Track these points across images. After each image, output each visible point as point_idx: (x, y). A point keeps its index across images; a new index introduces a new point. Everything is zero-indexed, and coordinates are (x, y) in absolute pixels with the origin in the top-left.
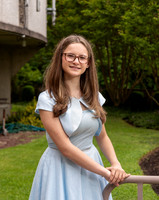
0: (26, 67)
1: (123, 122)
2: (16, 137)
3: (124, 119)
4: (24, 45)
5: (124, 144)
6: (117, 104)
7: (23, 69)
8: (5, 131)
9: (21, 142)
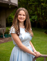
0: (11, 15)
1: (44, 33)
2: (7, 39)
3: (45, 32)
4: (10, 7)
5: (44, 41)
6: (42, 27)
7: (10, 15)
8: (4, 37)
9: (9, 41)
